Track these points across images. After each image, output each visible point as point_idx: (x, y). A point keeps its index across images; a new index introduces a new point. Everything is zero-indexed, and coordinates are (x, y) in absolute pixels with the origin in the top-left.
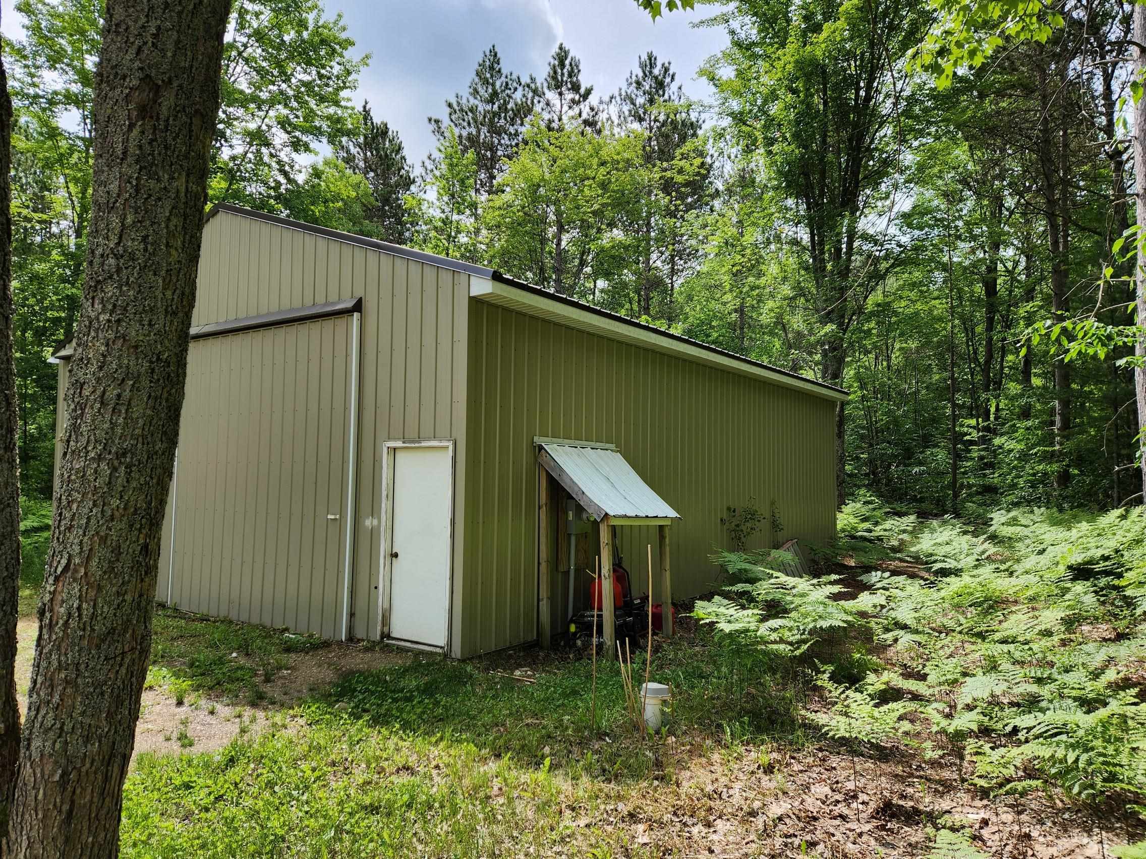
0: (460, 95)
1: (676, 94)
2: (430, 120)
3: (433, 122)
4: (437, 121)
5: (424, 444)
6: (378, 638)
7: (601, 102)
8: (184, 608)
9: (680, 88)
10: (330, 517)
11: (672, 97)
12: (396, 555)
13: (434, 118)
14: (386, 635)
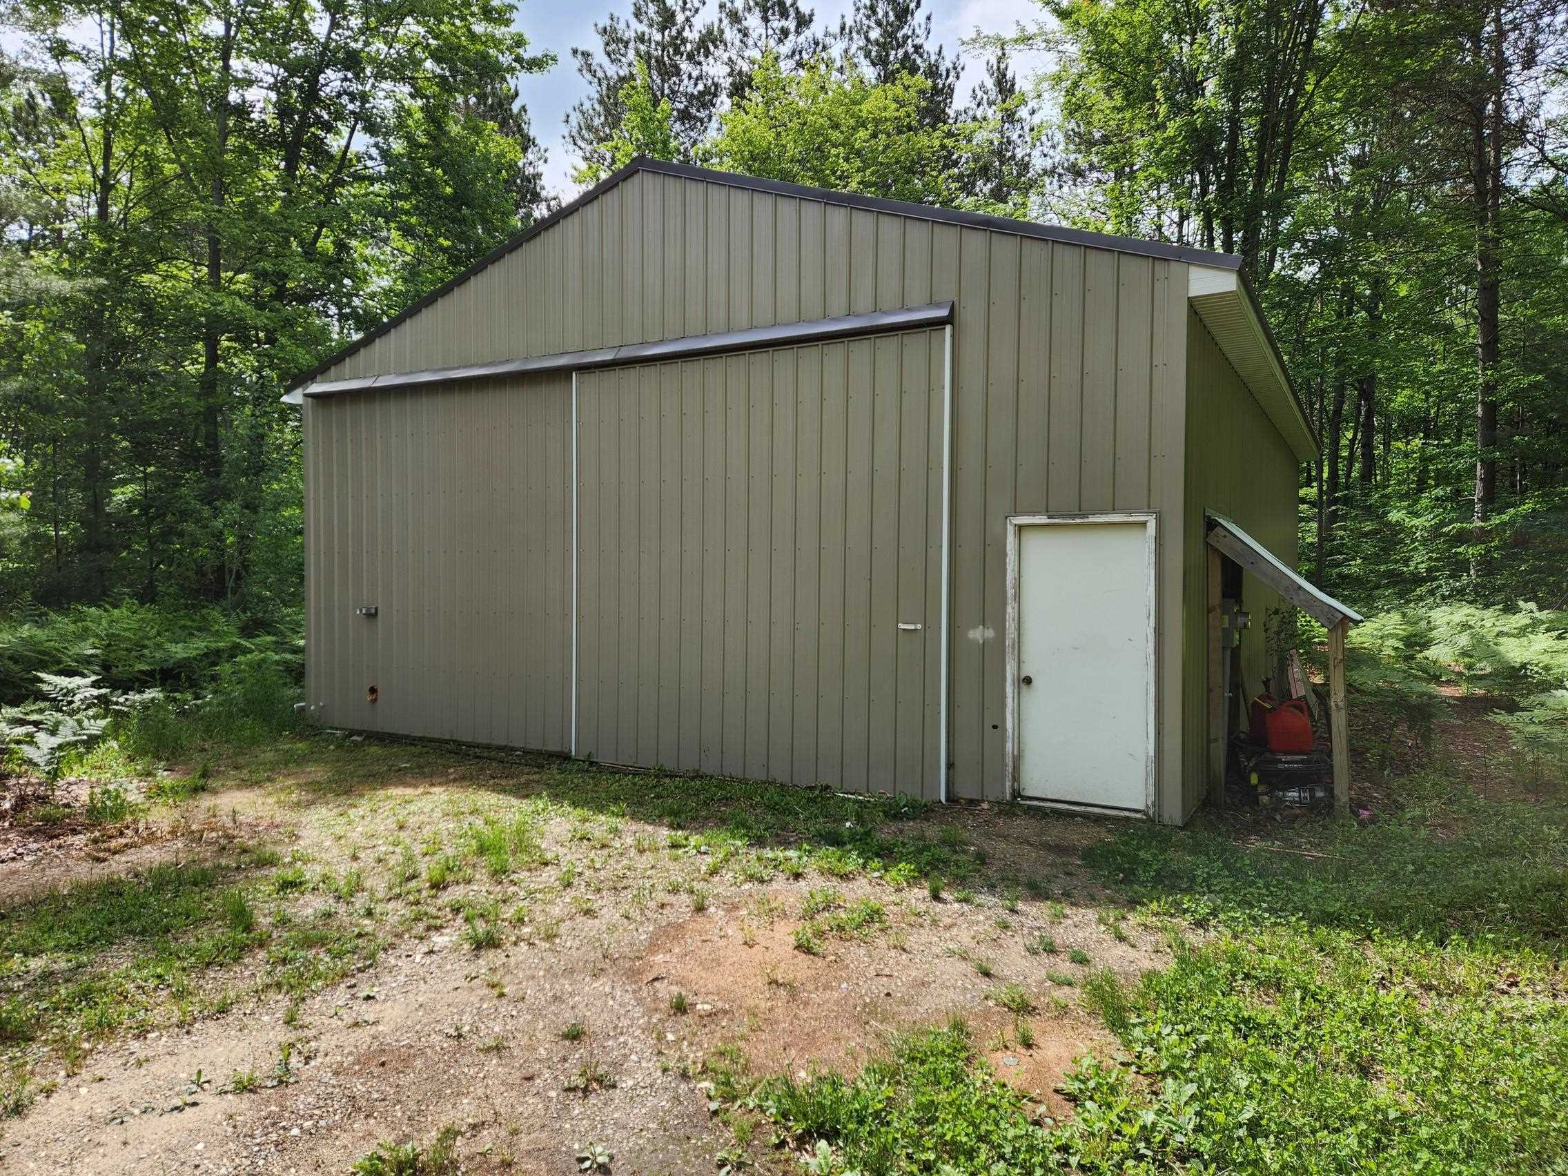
0: (616, 15)
1: (923, 26)
2: (575, 52)
3: (580, 57)
4: (586, 55)
5: (1091, 519)
6: (1008, 797)
7: (827, 34)
8: (606, 759)
9: (929, 18)
10: (901, 626)
11: (917, 31)
12: (1028, 681)
13: (581, 49)
14: (1016, 794)
